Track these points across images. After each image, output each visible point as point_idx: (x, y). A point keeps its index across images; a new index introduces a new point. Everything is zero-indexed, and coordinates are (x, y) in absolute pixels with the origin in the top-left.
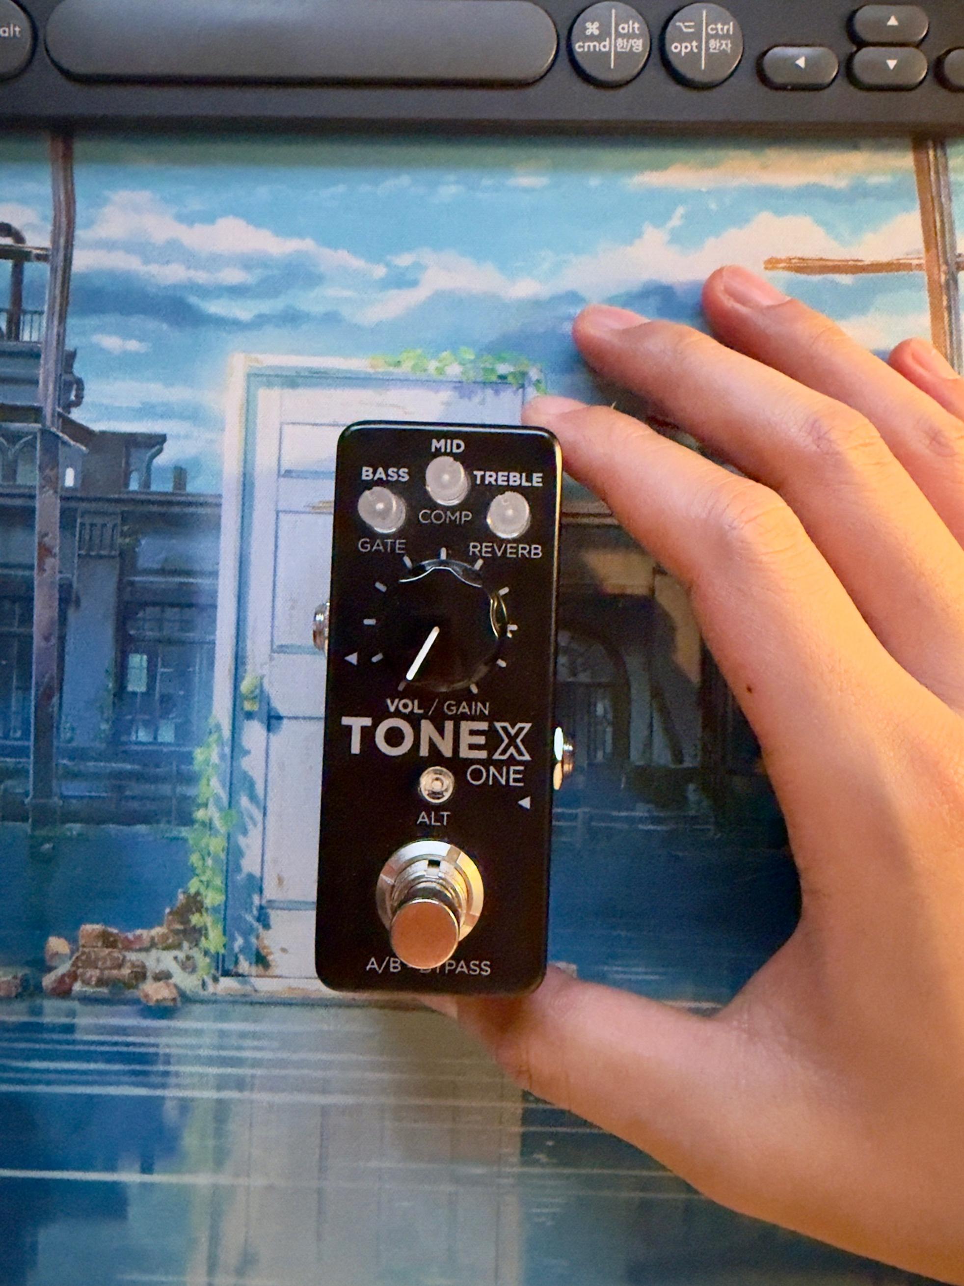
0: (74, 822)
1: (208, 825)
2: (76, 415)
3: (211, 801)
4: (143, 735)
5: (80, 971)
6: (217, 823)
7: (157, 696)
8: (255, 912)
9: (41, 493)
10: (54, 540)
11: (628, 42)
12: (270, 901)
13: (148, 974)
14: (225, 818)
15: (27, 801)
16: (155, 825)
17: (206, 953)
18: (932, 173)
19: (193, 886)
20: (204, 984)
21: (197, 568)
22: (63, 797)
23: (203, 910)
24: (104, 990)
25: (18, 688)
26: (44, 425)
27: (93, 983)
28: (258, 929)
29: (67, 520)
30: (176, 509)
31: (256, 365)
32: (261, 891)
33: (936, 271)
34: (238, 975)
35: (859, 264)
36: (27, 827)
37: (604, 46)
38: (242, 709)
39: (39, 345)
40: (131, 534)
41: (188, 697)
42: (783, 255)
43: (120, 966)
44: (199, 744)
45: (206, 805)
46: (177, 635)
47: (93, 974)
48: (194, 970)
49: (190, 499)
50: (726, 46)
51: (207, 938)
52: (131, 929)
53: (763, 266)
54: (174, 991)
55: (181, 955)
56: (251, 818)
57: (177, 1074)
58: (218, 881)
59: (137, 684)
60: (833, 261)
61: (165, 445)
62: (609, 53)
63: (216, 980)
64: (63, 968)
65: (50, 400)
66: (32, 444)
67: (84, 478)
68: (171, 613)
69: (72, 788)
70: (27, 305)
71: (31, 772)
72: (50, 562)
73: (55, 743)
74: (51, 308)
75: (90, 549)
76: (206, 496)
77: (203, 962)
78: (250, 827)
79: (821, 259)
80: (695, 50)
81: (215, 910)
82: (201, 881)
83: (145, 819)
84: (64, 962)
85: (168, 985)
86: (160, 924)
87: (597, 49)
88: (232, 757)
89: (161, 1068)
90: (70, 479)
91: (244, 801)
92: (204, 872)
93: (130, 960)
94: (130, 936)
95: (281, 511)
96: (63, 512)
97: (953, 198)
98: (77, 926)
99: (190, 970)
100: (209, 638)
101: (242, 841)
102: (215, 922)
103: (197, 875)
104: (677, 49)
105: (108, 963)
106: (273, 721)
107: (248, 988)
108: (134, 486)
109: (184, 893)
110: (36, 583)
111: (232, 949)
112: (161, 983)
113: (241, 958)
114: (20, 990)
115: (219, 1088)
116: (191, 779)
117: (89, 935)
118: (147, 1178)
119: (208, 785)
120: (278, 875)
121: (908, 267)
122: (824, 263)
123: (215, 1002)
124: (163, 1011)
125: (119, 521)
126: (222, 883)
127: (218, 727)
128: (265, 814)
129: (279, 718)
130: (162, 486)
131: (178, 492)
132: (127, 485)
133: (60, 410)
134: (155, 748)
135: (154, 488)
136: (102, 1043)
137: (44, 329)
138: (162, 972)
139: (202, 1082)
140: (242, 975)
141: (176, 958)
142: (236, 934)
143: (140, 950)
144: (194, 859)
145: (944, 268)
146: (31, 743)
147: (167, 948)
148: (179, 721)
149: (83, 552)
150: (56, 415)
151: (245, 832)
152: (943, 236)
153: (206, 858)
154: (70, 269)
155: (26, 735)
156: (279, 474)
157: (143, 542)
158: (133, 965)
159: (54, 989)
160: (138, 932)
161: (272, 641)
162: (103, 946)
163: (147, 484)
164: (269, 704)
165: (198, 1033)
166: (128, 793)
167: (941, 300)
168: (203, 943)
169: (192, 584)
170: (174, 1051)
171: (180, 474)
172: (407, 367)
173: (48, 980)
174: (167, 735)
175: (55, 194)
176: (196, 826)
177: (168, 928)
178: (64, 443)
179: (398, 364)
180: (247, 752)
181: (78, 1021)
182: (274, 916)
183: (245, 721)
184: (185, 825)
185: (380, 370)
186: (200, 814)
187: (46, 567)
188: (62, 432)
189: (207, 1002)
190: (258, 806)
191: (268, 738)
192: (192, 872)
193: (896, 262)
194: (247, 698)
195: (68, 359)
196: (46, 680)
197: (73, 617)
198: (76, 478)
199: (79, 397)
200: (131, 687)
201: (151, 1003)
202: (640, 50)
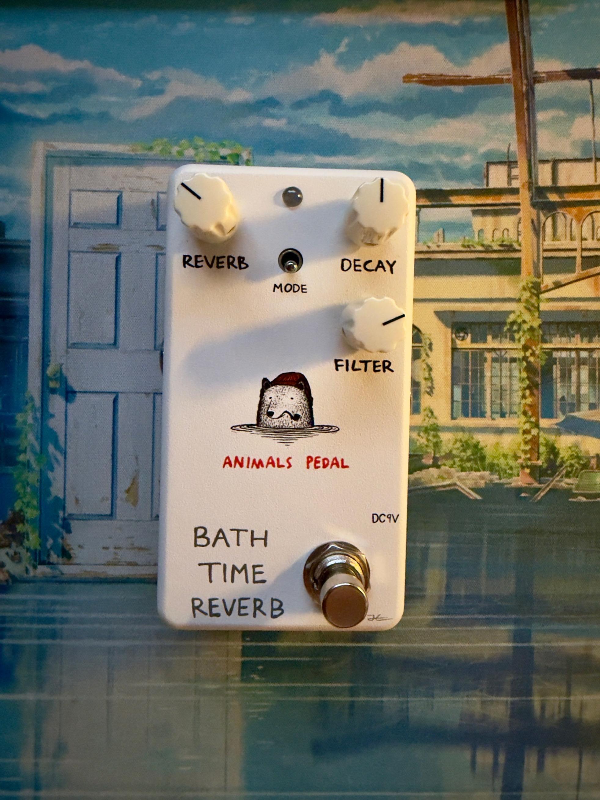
1: (27, 465)
3: (28, 450)
6: (34, 465)
8: (60, 522)
12: (70, 515)
14: (39, 461)
17: (28, 550)
18: (518, 16)
19: (18, 505)
21: (15, 291)
23: (25, 522)
28: (62, 533)
31: (52, 149)
32: (64, 508)
33: (520, 84)
34: (49, 563)
35: (468, 78)
38: (48, 387)
41: (10, 379)
42: (415, 73)
44: (20, 411)
45: (25, 451)
48: (20, 561)
49: (7, 243)
51: (28, 540)
53: (402, 80)
54: (7, 575)
55: (11, 552)
56: (56, 460)
57: (10, 629)
58: (35, 502)
60: (450, 76)
63: (35, 567)
76: (19, 241)
77: (26, 555)
78: (55, 466)
79: (442, 75)
81: (33, 521)
82: (23, 502)
85: (3, 572)
88: (42, 419)
91: (51, 448)
92: (25, 496)
95: (72, 251)
97: (532, 33)
99: (17, 561)
100: (24, 338)
101: (50, 475)
102: (33, 529)
103: (21, 498)
106: (70, 395)
107: (57, 573)
109: (12, 510)
111: (46, 547)
113: (52, 553)
116: (14, 434)
119: (26, 438)
120: (76, 497)
121: (501, 81)
122: (442, 78)
123: (34, 582)
126: (38, 503)
127: (32, 399)
128: (65, 458)
129: (75, 392)
140: (52, 564)
141: (7, 554)
142: (48, 537)
144: (18, 487)
145: (525, 81)
147: (2, 547)
148: (4, 395)
151: (52, 469)
152: (525, 60)
153: (26, 487)
156: (70, 226)
161: (67, 340)
164: (66, 382)
165: (24, 602)
167: (523, 104)
168: (26, 543)
169: (12, 302)
171: (0, 226)
172: (157, 150)
176: (19, 466)
177: (1, 534)
179: (151, 148)
180: (52, 416)
182: (74, 524)
183: (51, 395)
184: (11, 465)
185: (139, 153)
186: (21, 458)
189: (28, 582)
190: (61, 452)
191: (66, 406)
192: (17, 496)
193: (492, 77)
194: (51, 379)
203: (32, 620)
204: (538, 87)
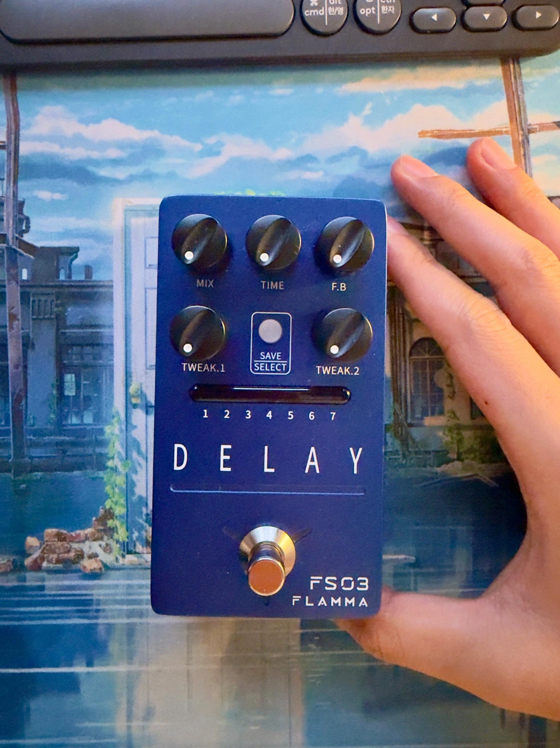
0: (38, 471)
1: (115, 470)
2: (26, 238)
3: (116, 456)
4: (74, 420)
5: (46, 555)
6: (120, 468)
7: (82, 397)
8: (144, 517)
9: (9, 284)
10: (18, 309)
11: (335, 9)
13: (85, 555)
14: (124, 465)
15: (10, 460)
16: (84, 471)
17: (117, 542)
18: (513, 78)
19: (108, 504)
20: (117, 559)
21: (101, 323)
22: (32, 458)
23: (114, 517)
24: (60, 566)
26: (8, 244)
27: (54, 562)
28: (146, 527)
29: (25, 297)
30: (87, 290)
31: (129, 204)
32: (147, 505)
33: (516, 134)
34: (135, 553)
35: (473, 132)
36: (11, 475)
37: (321, 12)
38: (131, 403)
39: (3, 198)
40: (62, 305)
41: (98, 397)
42: (429, 129)
43: (69, 551)
44: (107, 423)
45: (113, 458)
46: (92, 362)
47: (54, 556)
48: (111, 552)
49: (94, 283)
50: (392, 9)
51: (117, 533)
52: (74, 530)
53: (418, 135)
54: (100, 564)
55: (103, 544)
56: (140, 464)
57: (104, 611)
58: (122, 501)
59: (70, 392)
60: (457, 131)
61: (79, 253)
62: (324, 16)
63: (123, 556)
64: (36, 555)
65: (11, 230)
66: (2, 256)
67: (33, 274)
68: (88, 349)
69: (36, 452)
71: (12, 443)
72: (16, 323)
73: (25, 427)
74: (9, 176)
75: (39, 314)
76: (103, 281)
77: (116, 547)
78: (139, 469)
79: (451, 130)
80: (374, 13)
81: (121, 517)
82: (112, 501)
83: (80, 467)
84: (36, 551)
85: (96, 561)
86: (90, 527)
87: (317, 14)
88: (127, 430)
89: (95, 607)
90: (25, 275)
91: (135, 455)
92: (114, 496)
93: (75, 549)
94: (73, 534)
95: (148, 288)
96: (22, 294)
97: (525, 92)
98: (43, 529)
99: (108, 552)
100: (110, 363)
101: (134, 477)
102: (122, 523)
103: (110, 498)
104: (363, 12)
105: (62, 551)
106: (149, 409)
107: (142, 560)
108: (62, 277)
109: (103, 508)
110: (8, 336)
111: (132, 539)
112: (93, 559)
113: (138, 544)
114: (12, 568)
115: (129, 617)
116: (103, 444)
117: (49, 535)
118: (90, 669)
119: (114, 446)
121: (500, 133)
122: (452, 132)
123: (124, 569)
124: (94, 575)
125: (54, 299)
126: (124, 501)
127: (118, 413)
128: (147, 462)
129: (153, 407)
130: (78, 277)
131: (87, 279)
132: (58, 277)
133: (17, 235)
134: (82, 427)
135: (74, 278)
136: (61, 595)
137: (5, 189)
138: (93, 553)
139: (120, 614)
140: (138, 553)
141: (100, 545)
142: (134, 529)
143: (80, 542)
144: (108, 489)
145: (521, 132)
146: (11, 427)
147: (95, 540)
148: (95, 411)
149: (35, 317)
150: (15, 238)
151: (136, 472)
152: (520, 114)
153: (115, 488)
154: (18, 153)
155: (7, 423)
156: (145, 268)
157: (69, 310)
158: (76, 551)
159: (31, 567)
160: (78, 532)
161: (146, 364)
162: (58, 541)
163: (69, 276)
164: (146, 398)
165: (116, 586)
166: (68, 453)
167: (520, 151)
168: (116, 536)
169: (99, 332)
170: (101, 598)
171: (88, 270)
173: (28, 562)
174: (88, 419)
175: (8, 110)
176: (108, 470)
177: (95, 529)
178: (21, 254)
180: (135, 427)
181: (46, 583)
183: (133, 410)
184: (101, 470)
186: (110, 464)
187: (14, 326)
188: (20, 248)
189: (119, 569)
190: (143, 457)
191: (146, 418)
192: (107, 496)
193: (493, 130)
194: (133, 396)
195: (20, 206)
196: (17, 391)
197: (31, 354)
198: (28, 275)
199: (28, 228)
200: (67, 393)
201: (88, 571)
202: (342, 13)
203: (122, 602)
204: (532, 136)
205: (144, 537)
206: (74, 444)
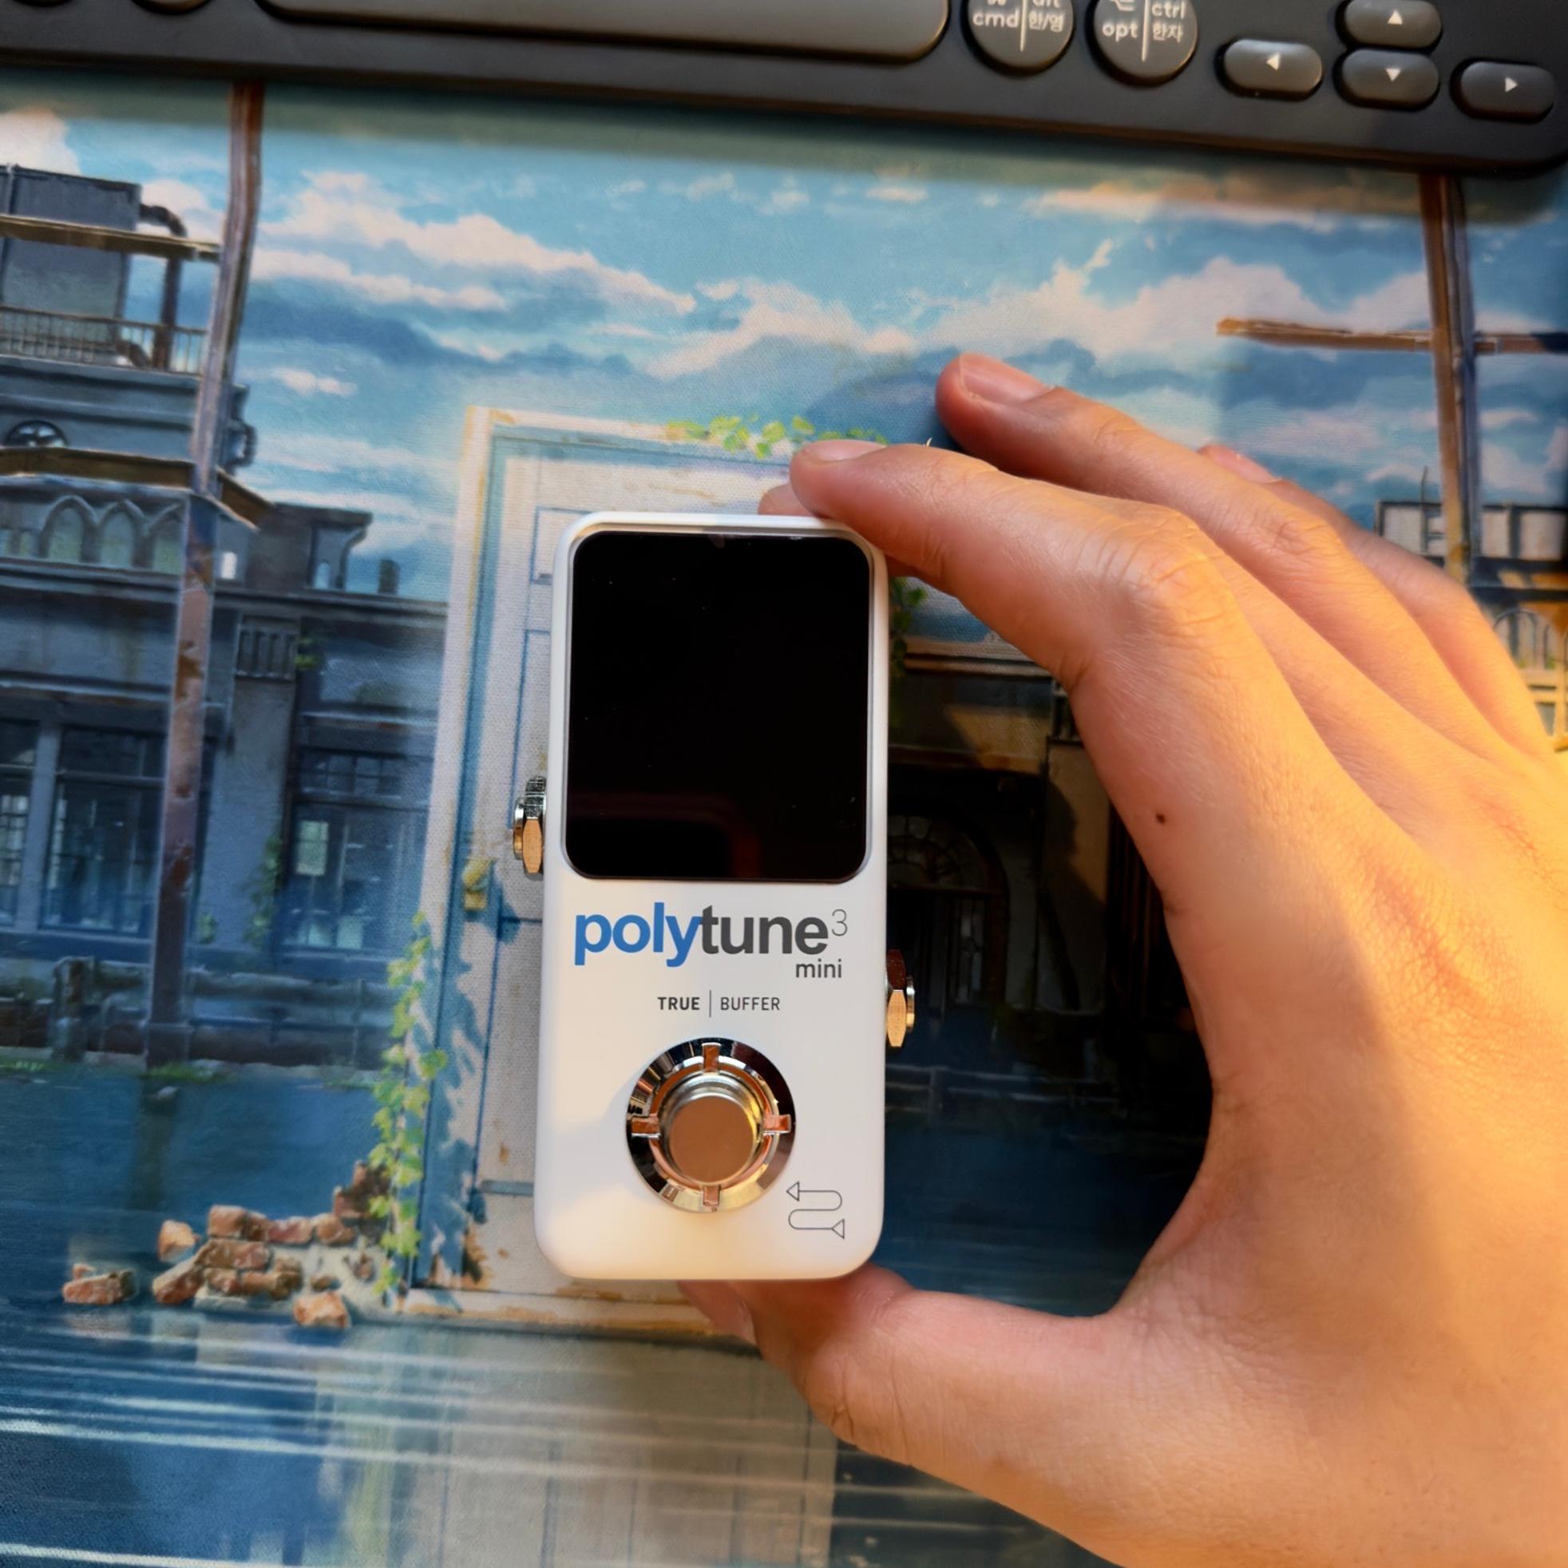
0: (211, 1057)
1: (403, 1070)
2: (243, 478)
3: (410, 1036)
4: (315, 937)
5: (207, 1271)
6: (418, 1068)
7: (340, 882)
8: (465, 1198)
9: (187, 586)
10: (201, 652)
11: (1044, 16)
12: (487, 1183)
13: (307, 1281)
14: (428, 1061)
15: (143, 1023)
16: (326, 1067)
17: (390, 1254)
19: (377, 1157)
20: (385, 1300)
21: (409, 704)
22: (196, 1023)
23: (390, 1191)
24: (240, 1302)
25: (137, 862)
26: (197, 490)
27: (226, 1289)
28: (467, 1222)
29: (222, 623)
30: (380, 620)
31: (505, 424)
32: (474, 1168)
34: (433, 1287)
36: (139, 1061)
37: (1013, 21)
38: (462, 905)
40: (314, 650)
41: (383, 887)
43: (265, 1267)
44: (399, 952)
45: (401, 1041)
46: (372, 797)
47: (227, 1277)
48: (371, 1278)
49: (402, 605)
50: (1177, 32)
51: (392, 1233)
52: (283, 1215)
54: (342, 1306)
55: (355, 1255)
56: (467, 1062)
57: (341, 1426)
58: (413, 1151)
59: (311, 865)
61: (369, 528)
62: (1017, 31)
63: (402, 1293)
64: (184, 1267)
65: (207, 455)
66: (174, 516)
67: (250, 569)
68: (366, 764)
69: (208, 1010)
70: (182, 321)
71: (151, 983)
72: (194, 684)
73: (188, 944)
74: (218, 327)
75: (255, 667)
76: (422, 602)
77: (385, 1267)
78: (464, 1073)
80: (1134, 35)
81: (408, 1192)
82: (388, 1150)
83: (312, 1056)
84: (184, 1258)
85: (334, 1298)
86: (326, 1209)
87: (1002, 24)
88: (444, 973)
89: (317, 1415)
90: (228, 567)
91: (458, 1038)
92: (394, 1135)
93: (279, 1260)
94: (282, 1225)
95: (533, 631)
96: (217, 613)
98: (206, 1206)
99: (366, 1277)
100: (421, 803)
101: (451, 1094)
102: (406, 1211)
103: (384, 1141)
104: (1111, 30)
105: (249, 1263)
106: (507, 926)
107: (449, 1306)
108: (321, 582)
109: (364, 1165)
110: (172, 713)
111: (429, 1249)
112: (324, 1295)
113: (441, 1263)
114: (120, 1295)
116: (380, 1002)
117: (223, 1221)
119: (407, 1011)
120: (502, 1143)
124: (324, 1334)
125: (297, 634)
126: (419, 1152)
127: (426, 930)
128: (486, 1058)
129: (515, 921)
130: (362, 585)
131: (386, 595)
132: (311, 581)
133: (220, 470)
134: (332, 956)
135: (350, 587)
137: (205, 356)
138: (325, 1279)
139: (377, 1439)
140: (440, 1288)
141: (346, 1260)
142: (436, 1228)
143: (296, 1245)
144: (381, 1117)
146: (153, 941)
147: (336, 1244)
148: (368, 918)
149: (242, 673)
150: (215, 477)
151: (456, 1082)
152: (1458, 310)
153: (399, 1117)
155: (143, 932)
156: (531, 580)
157: (330, 663)
158: (285, 1268)
159: (168, 1297)
160: (294, 1220)
161: (510, 812)
162: (242, 1237)
163: (339, 581)
164: (501, 899)
165: (375, 1369)
166: (289, 1020)
168: (387, 1239)
169: (397, 725)
170: (338, 1393)
171: (388, 571)
172: (718, 438)
173: (161, 1283)
174: (350, 937)
175: (234, 170)
176: (386, 1071)
177: (338, 1216)
178: (225, 518)
179: (706, 435)
180: (466, 968)
182: (494, 1205)
183: (466, 923)
184: (371, 1067)
185: (681, 442)
186: (393, 1054)
187: (190, 691)
188: (224, 500)
190: (477, 1044)
191: (497, 944)
192: (376, 1136)
194: (469, 891)
195: (235, 399)
196: (178, 852)
197: (221, 762)
198: (238, 568)
199: (249, 453)
200: (303, 868)
201: (308, 1322)
202: (1061, 28)
203: (389, 1409)
204: (1484, 363)
205: (461, 1248)
206: (305, 997)
